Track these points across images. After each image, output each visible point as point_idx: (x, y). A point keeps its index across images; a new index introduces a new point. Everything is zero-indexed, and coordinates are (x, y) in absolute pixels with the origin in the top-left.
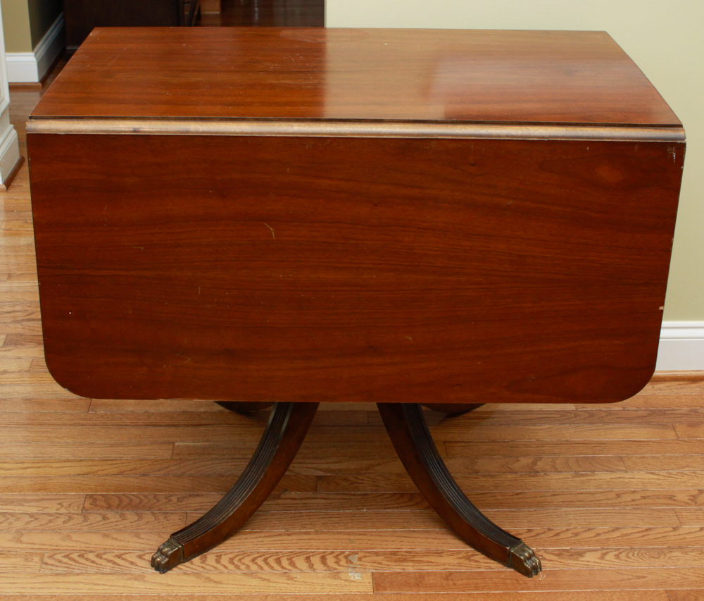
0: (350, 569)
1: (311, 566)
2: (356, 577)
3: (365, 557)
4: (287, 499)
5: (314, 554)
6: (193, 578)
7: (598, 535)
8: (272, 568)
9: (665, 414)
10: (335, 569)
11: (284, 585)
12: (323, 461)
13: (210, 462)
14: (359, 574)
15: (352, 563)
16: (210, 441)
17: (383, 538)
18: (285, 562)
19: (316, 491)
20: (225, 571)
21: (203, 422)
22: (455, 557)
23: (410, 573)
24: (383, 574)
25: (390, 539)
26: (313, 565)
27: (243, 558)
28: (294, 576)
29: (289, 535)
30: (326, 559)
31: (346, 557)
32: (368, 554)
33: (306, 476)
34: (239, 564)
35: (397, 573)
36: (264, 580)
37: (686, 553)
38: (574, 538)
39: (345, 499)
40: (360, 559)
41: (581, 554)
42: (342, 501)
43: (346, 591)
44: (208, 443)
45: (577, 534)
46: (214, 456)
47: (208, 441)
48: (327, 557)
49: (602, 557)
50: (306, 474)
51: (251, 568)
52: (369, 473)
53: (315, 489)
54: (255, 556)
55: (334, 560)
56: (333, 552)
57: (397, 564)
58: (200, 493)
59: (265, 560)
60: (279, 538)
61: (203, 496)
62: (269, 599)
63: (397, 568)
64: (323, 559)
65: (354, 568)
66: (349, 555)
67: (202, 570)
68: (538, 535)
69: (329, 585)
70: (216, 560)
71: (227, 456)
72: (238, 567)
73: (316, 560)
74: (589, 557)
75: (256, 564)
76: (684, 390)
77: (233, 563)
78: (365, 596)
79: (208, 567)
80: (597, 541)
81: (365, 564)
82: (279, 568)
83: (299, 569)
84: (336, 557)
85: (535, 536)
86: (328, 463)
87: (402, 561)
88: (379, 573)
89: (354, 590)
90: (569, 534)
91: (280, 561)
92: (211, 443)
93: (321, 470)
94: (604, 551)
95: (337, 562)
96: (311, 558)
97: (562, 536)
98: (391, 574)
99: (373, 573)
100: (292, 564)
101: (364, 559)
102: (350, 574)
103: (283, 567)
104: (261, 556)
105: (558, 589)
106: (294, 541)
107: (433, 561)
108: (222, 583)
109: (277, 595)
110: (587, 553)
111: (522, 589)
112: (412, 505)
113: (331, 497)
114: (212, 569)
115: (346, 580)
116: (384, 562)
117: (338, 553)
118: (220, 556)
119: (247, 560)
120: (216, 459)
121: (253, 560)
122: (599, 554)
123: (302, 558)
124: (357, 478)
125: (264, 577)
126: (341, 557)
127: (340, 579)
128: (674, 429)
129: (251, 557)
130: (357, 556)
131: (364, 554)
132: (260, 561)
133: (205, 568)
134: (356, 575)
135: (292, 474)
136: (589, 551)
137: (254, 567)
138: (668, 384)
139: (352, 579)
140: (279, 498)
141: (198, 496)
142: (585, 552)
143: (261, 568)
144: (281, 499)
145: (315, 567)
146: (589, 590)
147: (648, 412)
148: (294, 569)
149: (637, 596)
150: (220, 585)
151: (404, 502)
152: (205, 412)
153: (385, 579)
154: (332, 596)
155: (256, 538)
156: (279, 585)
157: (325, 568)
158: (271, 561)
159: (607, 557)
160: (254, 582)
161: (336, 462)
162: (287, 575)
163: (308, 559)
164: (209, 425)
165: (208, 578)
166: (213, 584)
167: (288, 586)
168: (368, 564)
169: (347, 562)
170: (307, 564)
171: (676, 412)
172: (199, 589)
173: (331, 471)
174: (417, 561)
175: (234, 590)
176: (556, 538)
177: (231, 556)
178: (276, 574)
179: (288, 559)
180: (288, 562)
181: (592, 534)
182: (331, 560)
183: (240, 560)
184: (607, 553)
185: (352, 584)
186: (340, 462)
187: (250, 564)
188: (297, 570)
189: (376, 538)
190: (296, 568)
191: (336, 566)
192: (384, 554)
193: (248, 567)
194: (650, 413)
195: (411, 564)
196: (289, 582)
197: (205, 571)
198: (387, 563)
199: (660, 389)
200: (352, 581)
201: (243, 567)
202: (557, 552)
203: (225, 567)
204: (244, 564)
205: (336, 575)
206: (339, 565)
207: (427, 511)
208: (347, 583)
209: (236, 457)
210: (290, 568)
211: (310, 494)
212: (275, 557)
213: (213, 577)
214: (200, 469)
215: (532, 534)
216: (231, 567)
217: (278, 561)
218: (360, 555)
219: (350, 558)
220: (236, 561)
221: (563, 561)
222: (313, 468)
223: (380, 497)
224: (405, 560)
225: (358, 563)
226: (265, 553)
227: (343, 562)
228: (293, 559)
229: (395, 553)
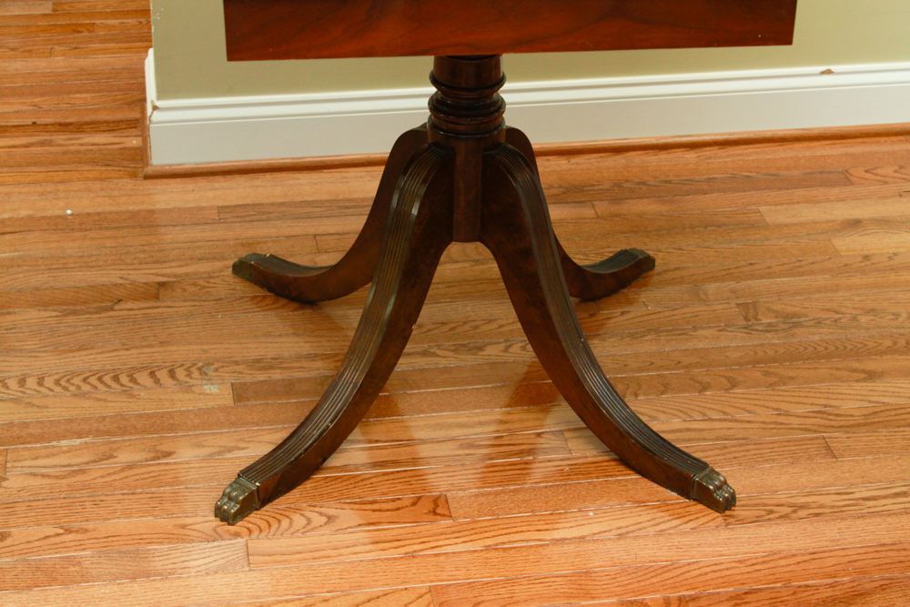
0: (204, 382)
1: (157, 381)
2: (214, 389)
3: (223, 367)
4: (122, 310)
5: (160, 368)
6: (11, 405)
7: (501, 326)
8: (109, 386)
9: (583, 191)
10: (186, 382)
11: (124, 404)
12: (165, 265)
13: (21, 275)
14: (217, 386)
15: (206, 374)
16: (19, 251)
17: (242, 345)
18: (124, 379)
19: (158, 298)
20: (51, 393)
21: (8, 230)
22: (332, 360)
23: (278, 381)
24: (245, 384)
25: (252, 346)
26: (159, 380)
27: (72, 378)
28: (136, 393)
29: (127, 349)
30: (175, 373)
31: (200, 369)
32: (225, 364)
33: (144, 283)
34: (67, 385)
35: (261, 382)
36: (99, 400)
37: (604, 340)
38: (472, 332)
39: (194, 306)
40: (216, 370)
41: (480, 349)
42: (191, 308)
43: (201, 405)
44: (17, 254)
45: (476, 327)
46: (26, 268)
47: (16, 250)
48: (176, 370)
49: (506, 349)
50: (144, 281)
51: (83, 389)
52: (223, 276)
53: (157, 298)
54: (86, 375)
55: (184, 373)
56: (182, 365)
57: (261, 372)
58: (11, 310)
59: (100, 379)
60: (116, 353)
61: (15, 313)
62: (107, 420)
63: (262, 377)
64: (172, 374)
65: (209, 380)
66: (203, 367)
67: (21, 395)
68: (430, 330)
69: (180, 400)
70: (38, 383)
71: (42, 267)
72: (65, 388)
73: (163, 375)
74: (490, 351)
75: (89, 383)
76: (607, 163)
77: (60, 385)
78: (223, 409)
79: (28, 392)
80: (500, 333)
81: (222, 374)
82: (118, 387)
83: (142, 386)
84: (187, 369)
85: (426, 332)
86: (171, 267)
87: (268, 369)
88: (240, 384)
89: (211, 404)
90: (467, 327)
91: (118, 379)
92: (21, 253)
93: (163, 275)
94: (508, 344)
95: (189, 375)
96: (156, 373)
97: (459, 330)
98: (256, 383)
99: (232, 384)
100: (133, 380)
101: (221, 370)
102: (205, 387)
103: (122, 385)
104: (94, 375)
105: (455, 386)
106: (135, 356)
107: (305, 366)
108: (47, 408)
109: (116, 416)
110: (489, 347)
111: (412, 389)
112: (278, 308)
113: (177, 304)
114: (35, 393)
115: (200, 394)
116: (245, 371)
117: (189, 365)
118: (43, 378)
119: (77, 381)
120: (29, 271)
121: (85, 380)
122: (502, 346)
123: (146, 373)
124: (208, 282)
125: (99, 397)
126: (193, 369)
127: (193, 392)
128: (593, 206)
129: (81, 377)
130: (212, 367)
131: (220, 364)
132: (93, 380)
133: (25, 393)
134: (212, 387)
135: (126, 282)
136: (490, 344)
137: (86, 388)
138: (587, 156)
139: (208, 391)
140: (112, 309)
141: (9, 313)
142: (485, 346)
143: (96, 388)
144: (115, 310)
145: (161, 382)
146: (489, 386)
147: (562, 190)
148: (135, 387)
149: (546, 387)
150: (45, 410)
151: (267, 305)
152: (10, 219)
153: (247, 389)
154: (184, 411)
155: (86, 355)
156: (118, 404)
157: (175, 382)
158: (107, 379)
159: (511, 350)
160: (87, 403)
161: (182, 266)
162: (127, 392)
163: (152, 374)
164: (16, 232)
165: (29, 403)
166: (35, 410)
167: (130, 404)
168: (227, 375)
169: (201, 374)
170: (152, 380)
171: (596, 188)
172: (20, 416)
173: (175, 276)
174: (285, 368)
175: (64, 414)
176: (451, 332)
177: (57, 377)
178: (114, 393)
179: (128, 376)
180: (128, 379)
181: (493, 326)
182: (180, 374)
183: (68, 381)
184: (511, 345)
185: (209, 397)
186: (187, 265)
187: (82, 384)
188: (139, 387)
189: (235, 346)
190: (139, 384)
191: (188, 379)
192: (246, 363)
193: (79, 387)
194: (565, 190)
195: (279, 371)
196: (130, 400)
197: (25, 396)
198: (249, 372)
199: (577, 163)
200: (208, 394)
201: (72, 388)
202: (453, 348)
203: (50, 389)
204: (73, 384)
205: (188, 389)
206: (191, 378)
207: (296, 313)
208: (202, 397)
209: (53, 267)
210: (131, 385)
211: (151, 304)
212: (112, 375)
213: (35, 402)
214: (9, 283)
215: (423, 330)
216: (58, 389)
217: (116, 379)
218: (216, 365)
219: (204, 369)
220: (63, 382)
221: (459, 356)
222: (153, 274)
223: (238, 302)
224: (271, 368)
225: (215, 374)
226: (98, 372)
227: (196, 374)
228: (134, 376)
229: (258, 361)
